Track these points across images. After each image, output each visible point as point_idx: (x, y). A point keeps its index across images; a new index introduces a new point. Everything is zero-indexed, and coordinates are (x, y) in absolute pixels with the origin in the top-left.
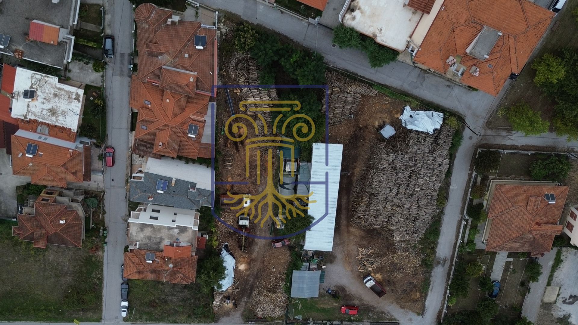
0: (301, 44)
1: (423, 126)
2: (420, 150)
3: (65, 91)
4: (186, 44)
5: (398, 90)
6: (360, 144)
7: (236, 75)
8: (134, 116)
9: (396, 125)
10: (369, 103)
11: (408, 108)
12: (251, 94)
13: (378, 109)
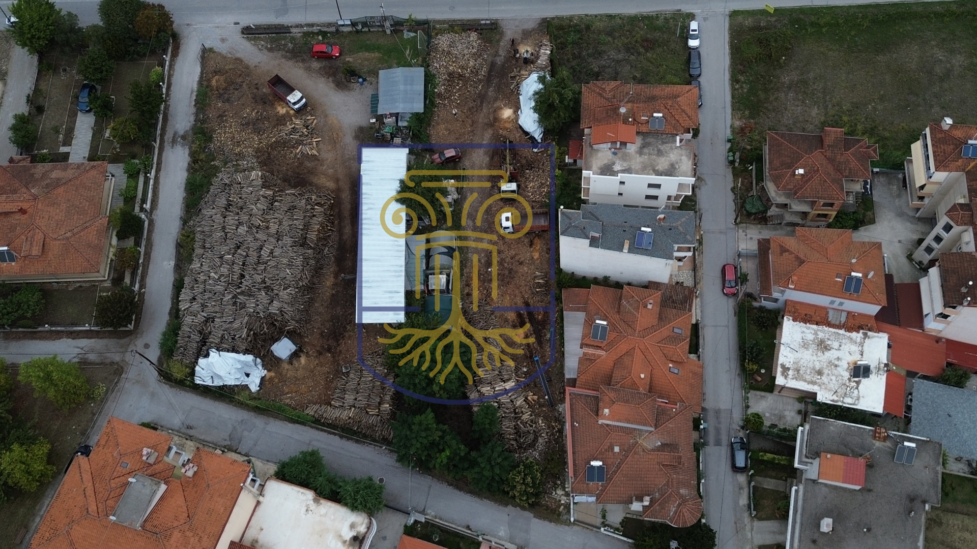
0: (434, 479)
1: (227, 361)
2: (228, 321)
3: (805, 381)
4: (618, 467)
5: (272, 417)
6: (328, 325)
7: (535, 423)
8: (694, 347)
9: (271, 360)
10: (317, 393)
11: (254, 388)
12: (510, 395)
13: (303, 384)
